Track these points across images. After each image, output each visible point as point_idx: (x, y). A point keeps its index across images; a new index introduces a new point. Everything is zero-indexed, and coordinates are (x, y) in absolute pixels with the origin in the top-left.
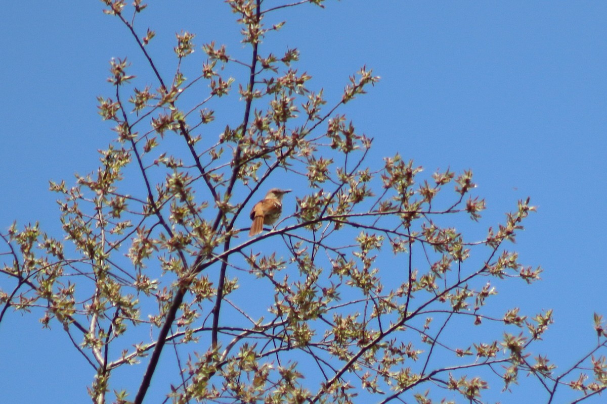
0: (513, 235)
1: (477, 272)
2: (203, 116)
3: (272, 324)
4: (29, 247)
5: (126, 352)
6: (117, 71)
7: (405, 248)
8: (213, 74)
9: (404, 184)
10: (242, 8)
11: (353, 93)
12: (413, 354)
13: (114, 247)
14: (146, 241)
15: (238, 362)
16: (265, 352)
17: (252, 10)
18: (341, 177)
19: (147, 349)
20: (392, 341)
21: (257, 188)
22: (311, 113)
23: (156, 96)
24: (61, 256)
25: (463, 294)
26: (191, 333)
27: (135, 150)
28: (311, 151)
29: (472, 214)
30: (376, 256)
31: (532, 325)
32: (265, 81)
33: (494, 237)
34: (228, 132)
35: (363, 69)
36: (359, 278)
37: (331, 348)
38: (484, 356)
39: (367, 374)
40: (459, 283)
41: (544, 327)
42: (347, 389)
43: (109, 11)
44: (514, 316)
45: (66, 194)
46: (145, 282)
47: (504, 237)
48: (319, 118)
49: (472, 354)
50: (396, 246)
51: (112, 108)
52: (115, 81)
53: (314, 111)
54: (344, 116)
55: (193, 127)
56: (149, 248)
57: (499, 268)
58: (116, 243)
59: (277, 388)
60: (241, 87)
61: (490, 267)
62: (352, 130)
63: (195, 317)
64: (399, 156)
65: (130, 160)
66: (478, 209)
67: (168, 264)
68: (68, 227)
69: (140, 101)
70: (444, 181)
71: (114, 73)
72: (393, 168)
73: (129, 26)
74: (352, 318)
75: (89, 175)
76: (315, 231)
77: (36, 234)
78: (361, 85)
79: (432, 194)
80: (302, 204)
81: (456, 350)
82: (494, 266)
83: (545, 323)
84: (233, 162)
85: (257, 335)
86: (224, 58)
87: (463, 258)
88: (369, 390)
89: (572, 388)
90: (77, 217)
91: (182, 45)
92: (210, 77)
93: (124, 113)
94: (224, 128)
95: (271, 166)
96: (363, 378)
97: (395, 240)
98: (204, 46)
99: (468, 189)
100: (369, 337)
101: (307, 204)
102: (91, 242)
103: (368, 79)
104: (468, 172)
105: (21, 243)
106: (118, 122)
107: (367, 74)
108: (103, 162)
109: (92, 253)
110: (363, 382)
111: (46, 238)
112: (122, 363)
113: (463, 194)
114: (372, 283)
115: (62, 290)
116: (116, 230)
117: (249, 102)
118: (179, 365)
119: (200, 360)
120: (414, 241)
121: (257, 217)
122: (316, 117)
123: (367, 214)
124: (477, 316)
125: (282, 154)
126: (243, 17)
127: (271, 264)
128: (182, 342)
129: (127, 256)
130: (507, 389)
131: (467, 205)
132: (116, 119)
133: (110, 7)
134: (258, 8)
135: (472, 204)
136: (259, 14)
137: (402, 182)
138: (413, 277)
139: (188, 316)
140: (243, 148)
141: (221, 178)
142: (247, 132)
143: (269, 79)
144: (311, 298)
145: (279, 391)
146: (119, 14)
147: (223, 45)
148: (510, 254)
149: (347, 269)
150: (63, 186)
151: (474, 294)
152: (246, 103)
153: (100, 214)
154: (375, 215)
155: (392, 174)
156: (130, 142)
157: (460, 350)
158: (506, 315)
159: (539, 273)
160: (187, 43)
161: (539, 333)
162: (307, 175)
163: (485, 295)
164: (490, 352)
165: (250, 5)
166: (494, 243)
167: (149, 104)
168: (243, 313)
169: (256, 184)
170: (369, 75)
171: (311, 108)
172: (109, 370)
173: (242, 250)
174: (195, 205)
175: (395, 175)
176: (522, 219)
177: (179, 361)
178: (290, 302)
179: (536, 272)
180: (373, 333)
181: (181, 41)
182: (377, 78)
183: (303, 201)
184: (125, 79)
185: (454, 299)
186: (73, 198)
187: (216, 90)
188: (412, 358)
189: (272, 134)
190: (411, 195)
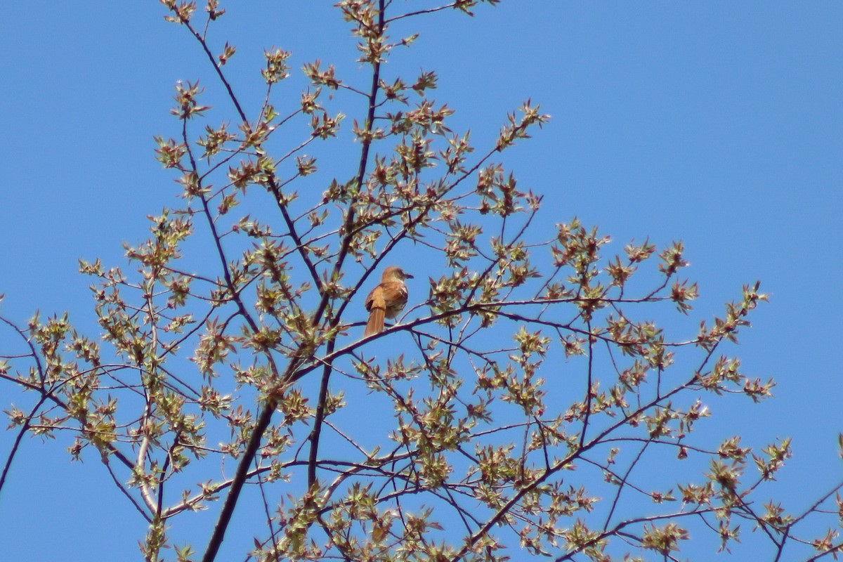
0: (735, 333)
1: (684, 385)
2: (300, 165)
3: (392, 457)
4: (53, 347)
5: (187, 493)
6: (185, 100)
7: (583, 350)
8: (316, 107)
9: (585, 260)
10: (358, 15)
11: (512, 138)
12: (586, 503)
13: (169, 350)
14: (219, 338)
15: (348, 508)
16: (382, 496)
17: (372, 17)
18: (496, 249)
19: (218, 490)
20: (557, 483)
21: (374, 267)
22: (452, 164)
23: (235, 137)
24: (96, 362)
25: (665, 415)
26: (278, 469)
27: (206, 210)
28: (454, 214)
29: (680, 303)
30: (541, 362)
31: (762, 459)
32: (390, 117)
33: (708, 334)
34: (334, 188)
35: (527, 103)
36: (519, 392)
37: (477, 491)
38: (693, 502)
39: (527, 528)
40: (659, 399)
41: (778, 463)
42: (495, 549)
43: (173, 17)
44: (733, 448)
45: (102, 278)
46: (214, 398)
47: (722, 334)
48: (464, 172)
49: (674, 500)
50: (569, 346)
51: (176, 152)
52: (183, 112)
53: (456, 161)
54: (500, 165)
55: (285, 181)
56: (224, 349)
57: (716, 380)
58: (172, 345)
59: (401, 544)
60: (356, 124)
61: (702, 378)
62: (513, 184)
63: (287, 444)
64: (577, 221)
65: (191, 232)
66: (688, 298)
67: (245, 375)
68: (106, 321)
69: (212, 144)
70: (641, 256)
71: (181, 102)
72: (569, 237)
73: (200, 39)
74: (505, 450)
75: (142, 244)
76: (451, 327)
77: (63, 329)
78: (524, 125)
79: (626, 274)
80: (437, 288)
81: (652, 494)
82: (708, 376)
83: (780, 457)
84: (343, 229)
85: (371, 472)
86: (333, 83)
87: (665, 364)
88: (530, 551)
89: (817, 548)
90: (118, 309)
91: (273, 67)
92: (311, 111)
93: (192, 158)
94: (330, 183)
95: (395, 236)
96: (522, 534)
97: (567, 338)
98: (306, 67)
99: (677, 268)
100: (530, 477)
101: (445, 288)
102: (138, 341)
103: (533, 118)
104: (678, 245)
105: (42, 341)
106: (183, 170)
107: (532, 111)
108: (155, 232)
109: (140, 357)
110: (522, 539)
111: (75, 336)
112: (182, 509)
113: (669, 275)
114: (536, 398)
115: (99, 407)
116: (172, 327)
117: (367, 144)
118: (267, 511)
119: (296, 505)
120: (595, 341)
121: (375, 308)
122: (459, 169)
123: (532, 302)
124: (682, 446)
125: (410, 219)
126: (360, 27)
127: (397, 372)
128: (267, 479)
129: (191, 360)
130: (725, 549)
131: (673, 291)
132: (180, 167)
133: (174, 11)
134: (382, 15)
135: (679, 291)
136: (382, 24)
137: (581, 257)
138: (593, 391)
139: (277, 443)
140: (357, 208)
141: (326, 252)
142: (363, 187)
143: (395, 114)
144: (447, 422)
145: (405, 549)
146: (187, 22)
147: (332, 66)
148: (729, 360)
149: (503, 378)
150: (99, 267)
151: (680, 416)
152: (362, 145)
153: (150, 304)
154: (542, 303)
155: (566, 247)
156: (200, 199)
157: (658, 493)
158: (723, 445)
159: (770, 387)
160: (279, 63)
161: (771, 471)
162: (445, 250)
163: (694, 416)
164: (702, 497)
165: (369, 10)
166: (707, 343)
167: (225, 149)
168: (351, 441)
169: (374, 261)
170: (535, 112)
171: (452, 157)
172: (164, 520)
173: (355, 351)
174: (290, 287)
175: (571, 248)
176: (748, 312)
177: (266, 506)
178: (420, 424)
179: (766, 387)
180: (535, 469)
181: (271, 62)
182: (546, 117)
183: (440, 283)
184: (195, 111)
185: (652, 423)
186: (112, 283)
187: (319, 129)
188: (585, 507)
189: (400, 189)
190: (594, 275)
